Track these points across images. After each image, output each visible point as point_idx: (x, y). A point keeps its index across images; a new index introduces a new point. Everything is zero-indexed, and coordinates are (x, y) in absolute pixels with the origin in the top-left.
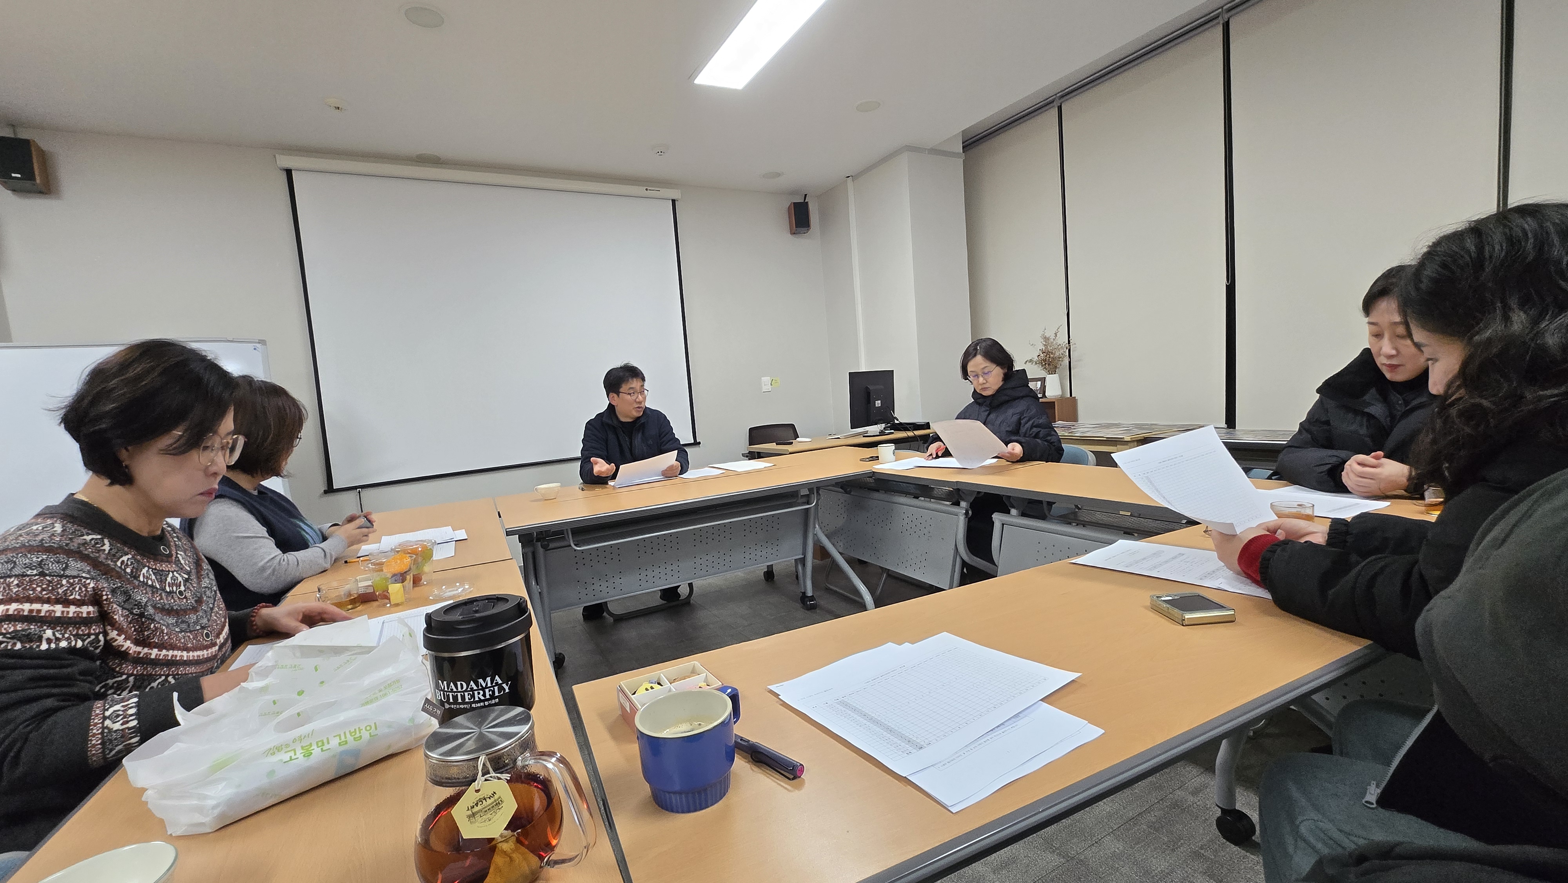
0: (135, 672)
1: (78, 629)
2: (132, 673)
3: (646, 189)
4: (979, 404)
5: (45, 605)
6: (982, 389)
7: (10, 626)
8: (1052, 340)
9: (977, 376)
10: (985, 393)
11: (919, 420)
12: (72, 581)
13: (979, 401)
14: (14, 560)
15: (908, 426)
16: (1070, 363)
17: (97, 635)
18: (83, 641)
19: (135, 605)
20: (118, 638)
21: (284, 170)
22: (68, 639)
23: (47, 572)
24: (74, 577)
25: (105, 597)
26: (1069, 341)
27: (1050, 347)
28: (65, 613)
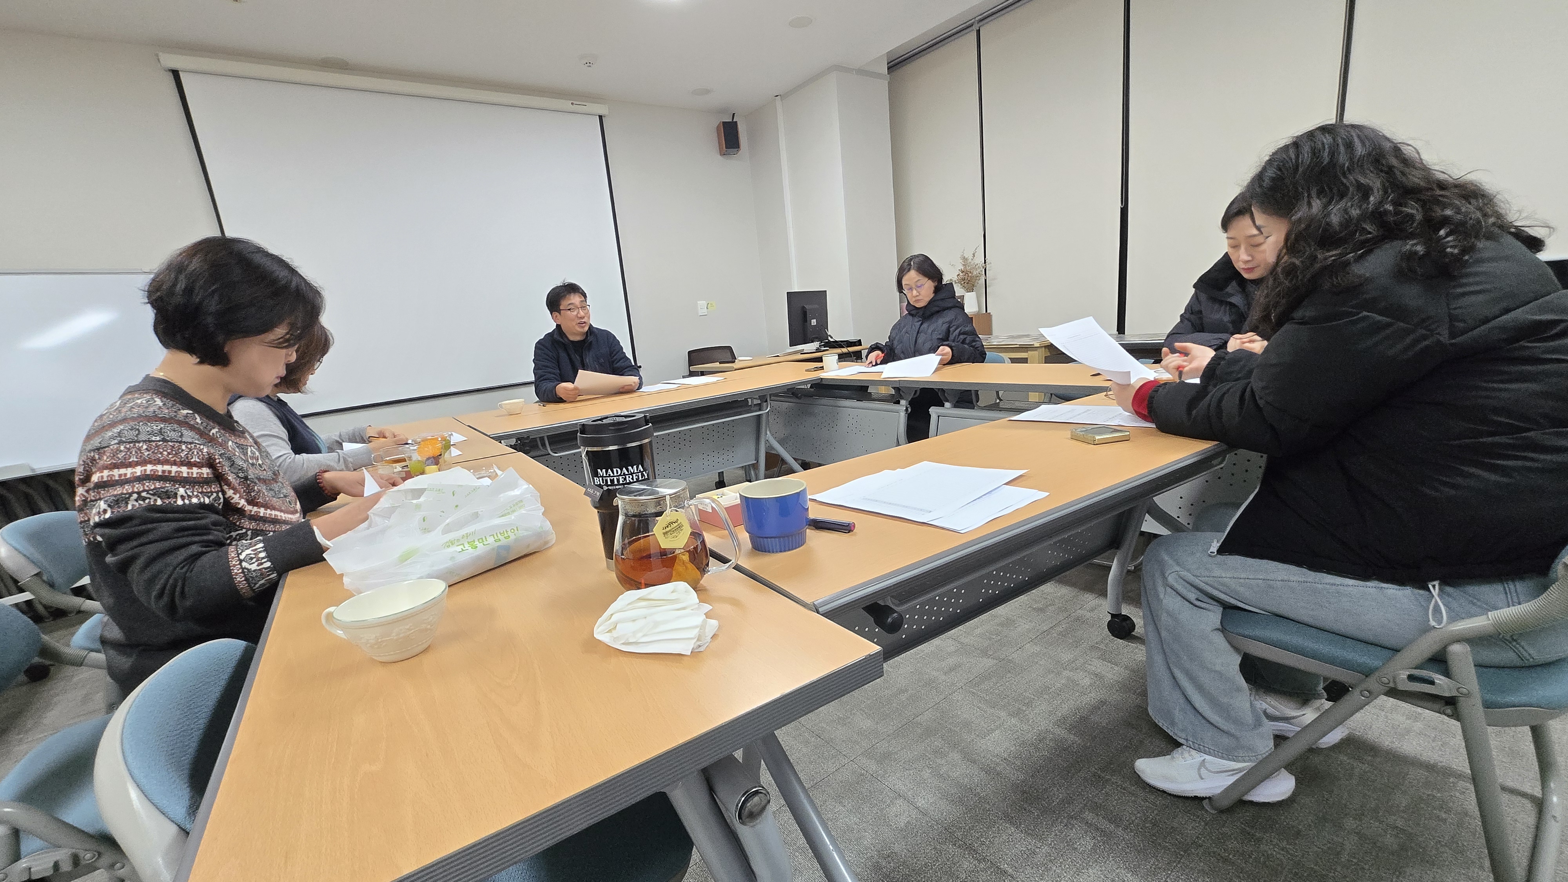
0: (251, 527)
1: (202, 487)
2: (250, 527)
3: (572, 104)
4: (912, 315)
5: (173, 466)
6: (916, 301)
7: (151, 484)
8: (970, 260)
9: (911, 289)
10: (918, 305)
11: (852, 338)
12: (189, 446)
13: (913, 312)
14: (138, 427)
15: (842, 344)
16: (986, 280)
17: (217, 492)
18: (209, 497)
19: (239, 470)
20: (234, 496)
21: (170, 70)
22: (197, 496)
23: (168, 438)
24: (191, 443)
25: (217, 461)
26: (985, 261)
27: (969, 266)
28: (190, 474)
